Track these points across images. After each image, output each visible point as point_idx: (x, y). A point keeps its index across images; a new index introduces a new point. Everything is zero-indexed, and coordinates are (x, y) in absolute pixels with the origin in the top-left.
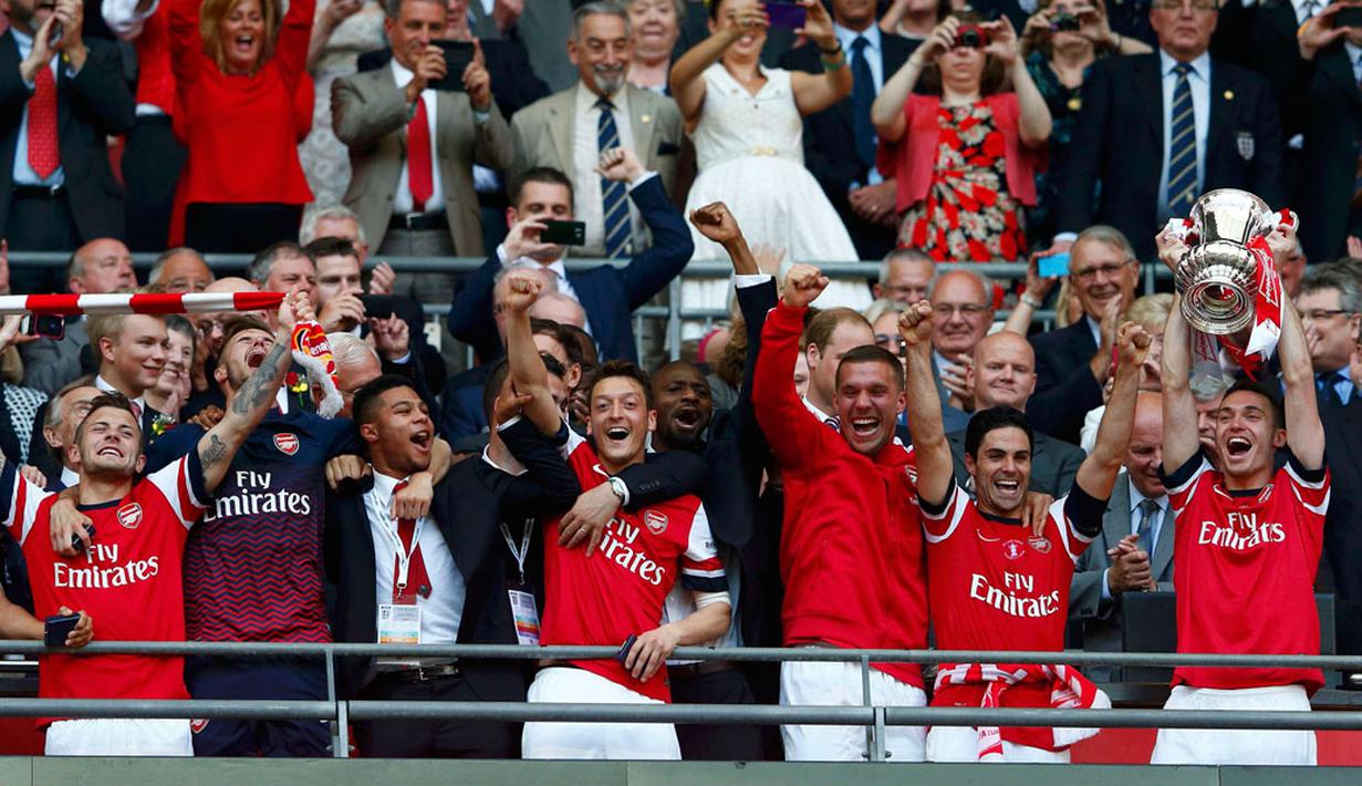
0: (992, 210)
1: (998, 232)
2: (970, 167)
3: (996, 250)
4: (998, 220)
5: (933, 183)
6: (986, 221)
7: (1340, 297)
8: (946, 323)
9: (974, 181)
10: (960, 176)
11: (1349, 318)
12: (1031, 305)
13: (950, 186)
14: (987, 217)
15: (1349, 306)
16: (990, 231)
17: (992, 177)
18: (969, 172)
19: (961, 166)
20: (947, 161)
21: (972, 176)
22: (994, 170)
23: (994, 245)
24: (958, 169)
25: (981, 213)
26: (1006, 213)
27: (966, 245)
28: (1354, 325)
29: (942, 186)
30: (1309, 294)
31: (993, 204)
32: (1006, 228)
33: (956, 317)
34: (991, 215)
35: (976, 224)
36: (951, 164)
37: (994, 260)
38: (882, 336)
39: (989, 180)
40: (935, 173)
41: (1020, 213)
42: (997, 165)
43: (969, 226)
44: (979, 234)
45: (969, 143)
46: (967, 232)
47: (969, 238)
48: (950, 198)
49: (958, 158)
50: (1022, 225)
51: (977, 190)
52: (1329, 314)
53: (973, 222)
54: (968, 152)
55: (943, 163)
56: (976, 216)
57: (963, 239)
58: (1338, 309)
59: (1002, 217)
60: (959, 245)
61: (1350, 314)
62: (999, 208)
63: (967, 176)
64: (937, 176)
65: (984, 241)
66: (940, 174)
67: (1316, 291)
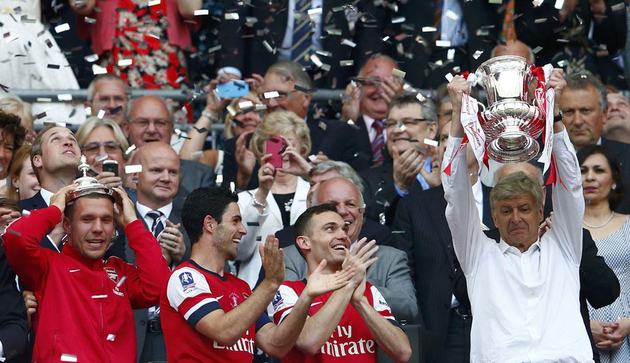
0: (159, 52)
1: (164, 68)
2: (141, 24)
3: (164, 80)
4: (163, 59)
5: (117, 36)
6: (155, 60)
7: (422, 111)
8: (145, 132)
9: (145, 33)
10: (135, 30)
11: (428, 124)
12: (210, 118)
13: (127, 38)
14: (155, 57)
15: (428, 116)
16: (158, 68)
17: (158, 30)
18: (141, 27)
19: (135, 23)
20: (125, 20)
21: (144, 29)
22: (159, 24)
23: (162, 77)
24: (134, 26)
25: (151, 55)
26: (170, 55)
27: (141, 80)
28: (431, 130)
29: (122, 39)
30: (400, 107)
31: (159, 48)
32: (170, 65)
33: (152, 128)
34: (158, 56)
35: (149, 64)
36: (128, 22)
37: (163, 87)
38: (95, 143)
39: (154, 32)
40: (117, 30)
41: (181, 56)
42: (162, 21)
43: (143, 66)
44: (150, 70)
45: (141, 6)
46: (141, 70)
47: (143, 74)
48: (128, 47)
49: (133, 18)
50: (183, 63)
51: (148, 39)
52: (416, 121)
53: (145, 62)
54: (140, 13)
55: (122, 22)
56: (147, 58)
57: (139, 76)
58: (421, 118)
59: (166, 57)
60: (136, 80)
61: (429, 122)
62: (163, 51)
63: (139, 30)
64: (118, 32)
65: (154, 75)
66: (121, 30)
67: (405, 105)
